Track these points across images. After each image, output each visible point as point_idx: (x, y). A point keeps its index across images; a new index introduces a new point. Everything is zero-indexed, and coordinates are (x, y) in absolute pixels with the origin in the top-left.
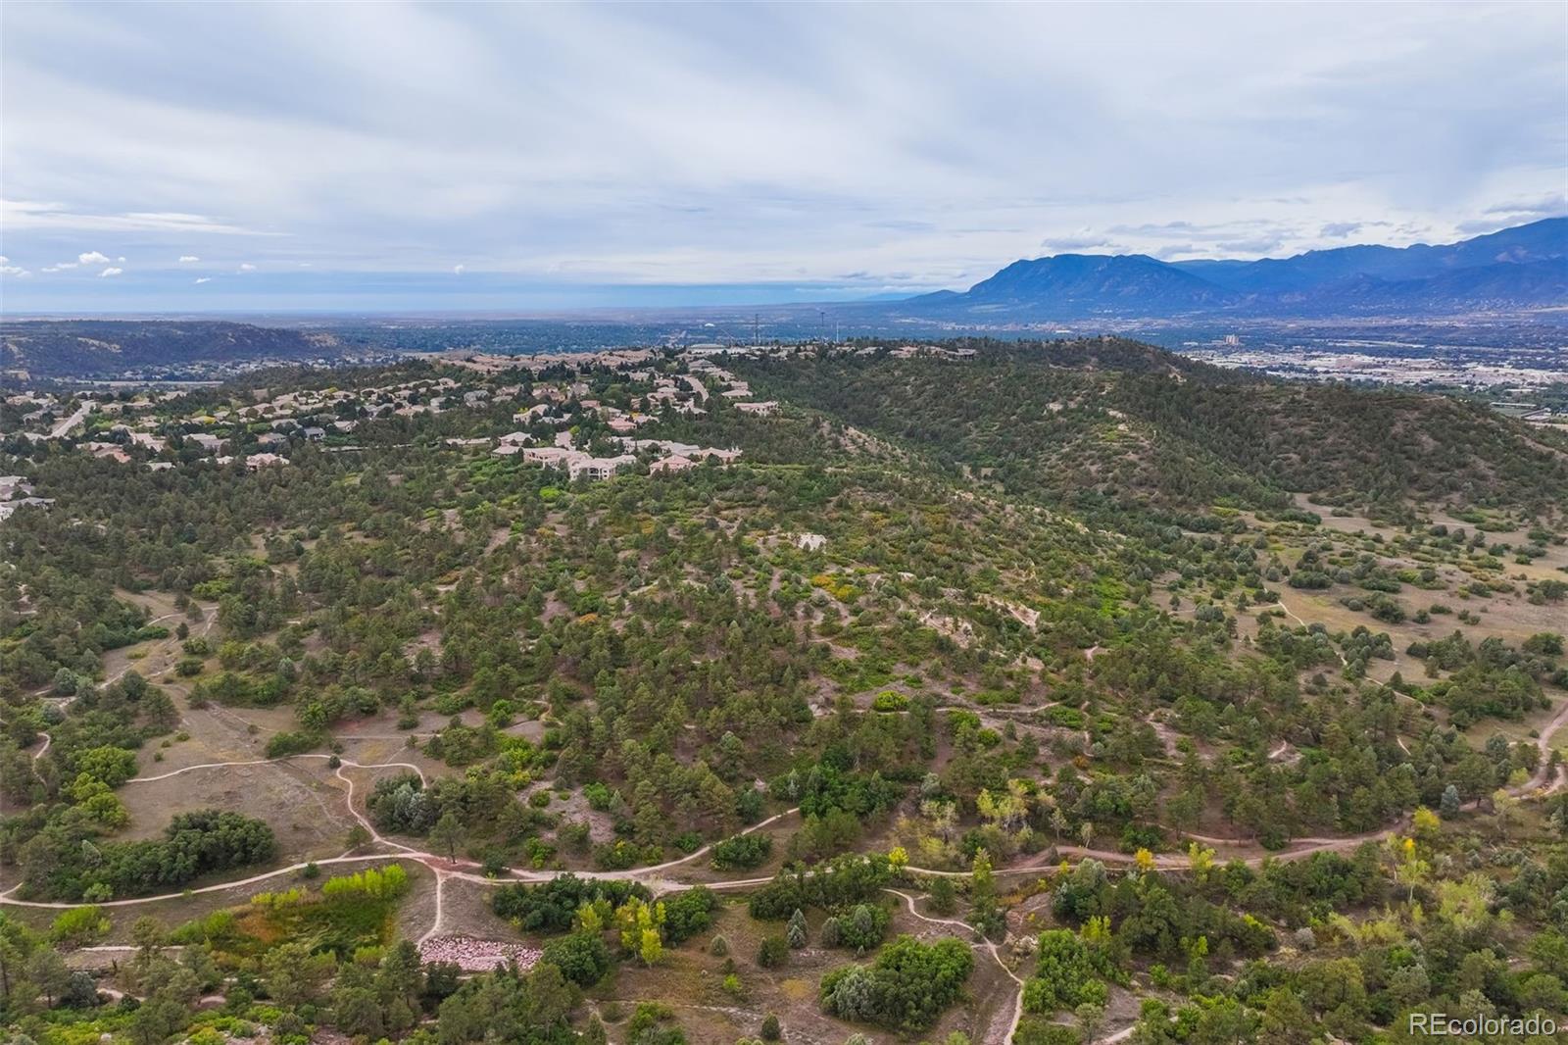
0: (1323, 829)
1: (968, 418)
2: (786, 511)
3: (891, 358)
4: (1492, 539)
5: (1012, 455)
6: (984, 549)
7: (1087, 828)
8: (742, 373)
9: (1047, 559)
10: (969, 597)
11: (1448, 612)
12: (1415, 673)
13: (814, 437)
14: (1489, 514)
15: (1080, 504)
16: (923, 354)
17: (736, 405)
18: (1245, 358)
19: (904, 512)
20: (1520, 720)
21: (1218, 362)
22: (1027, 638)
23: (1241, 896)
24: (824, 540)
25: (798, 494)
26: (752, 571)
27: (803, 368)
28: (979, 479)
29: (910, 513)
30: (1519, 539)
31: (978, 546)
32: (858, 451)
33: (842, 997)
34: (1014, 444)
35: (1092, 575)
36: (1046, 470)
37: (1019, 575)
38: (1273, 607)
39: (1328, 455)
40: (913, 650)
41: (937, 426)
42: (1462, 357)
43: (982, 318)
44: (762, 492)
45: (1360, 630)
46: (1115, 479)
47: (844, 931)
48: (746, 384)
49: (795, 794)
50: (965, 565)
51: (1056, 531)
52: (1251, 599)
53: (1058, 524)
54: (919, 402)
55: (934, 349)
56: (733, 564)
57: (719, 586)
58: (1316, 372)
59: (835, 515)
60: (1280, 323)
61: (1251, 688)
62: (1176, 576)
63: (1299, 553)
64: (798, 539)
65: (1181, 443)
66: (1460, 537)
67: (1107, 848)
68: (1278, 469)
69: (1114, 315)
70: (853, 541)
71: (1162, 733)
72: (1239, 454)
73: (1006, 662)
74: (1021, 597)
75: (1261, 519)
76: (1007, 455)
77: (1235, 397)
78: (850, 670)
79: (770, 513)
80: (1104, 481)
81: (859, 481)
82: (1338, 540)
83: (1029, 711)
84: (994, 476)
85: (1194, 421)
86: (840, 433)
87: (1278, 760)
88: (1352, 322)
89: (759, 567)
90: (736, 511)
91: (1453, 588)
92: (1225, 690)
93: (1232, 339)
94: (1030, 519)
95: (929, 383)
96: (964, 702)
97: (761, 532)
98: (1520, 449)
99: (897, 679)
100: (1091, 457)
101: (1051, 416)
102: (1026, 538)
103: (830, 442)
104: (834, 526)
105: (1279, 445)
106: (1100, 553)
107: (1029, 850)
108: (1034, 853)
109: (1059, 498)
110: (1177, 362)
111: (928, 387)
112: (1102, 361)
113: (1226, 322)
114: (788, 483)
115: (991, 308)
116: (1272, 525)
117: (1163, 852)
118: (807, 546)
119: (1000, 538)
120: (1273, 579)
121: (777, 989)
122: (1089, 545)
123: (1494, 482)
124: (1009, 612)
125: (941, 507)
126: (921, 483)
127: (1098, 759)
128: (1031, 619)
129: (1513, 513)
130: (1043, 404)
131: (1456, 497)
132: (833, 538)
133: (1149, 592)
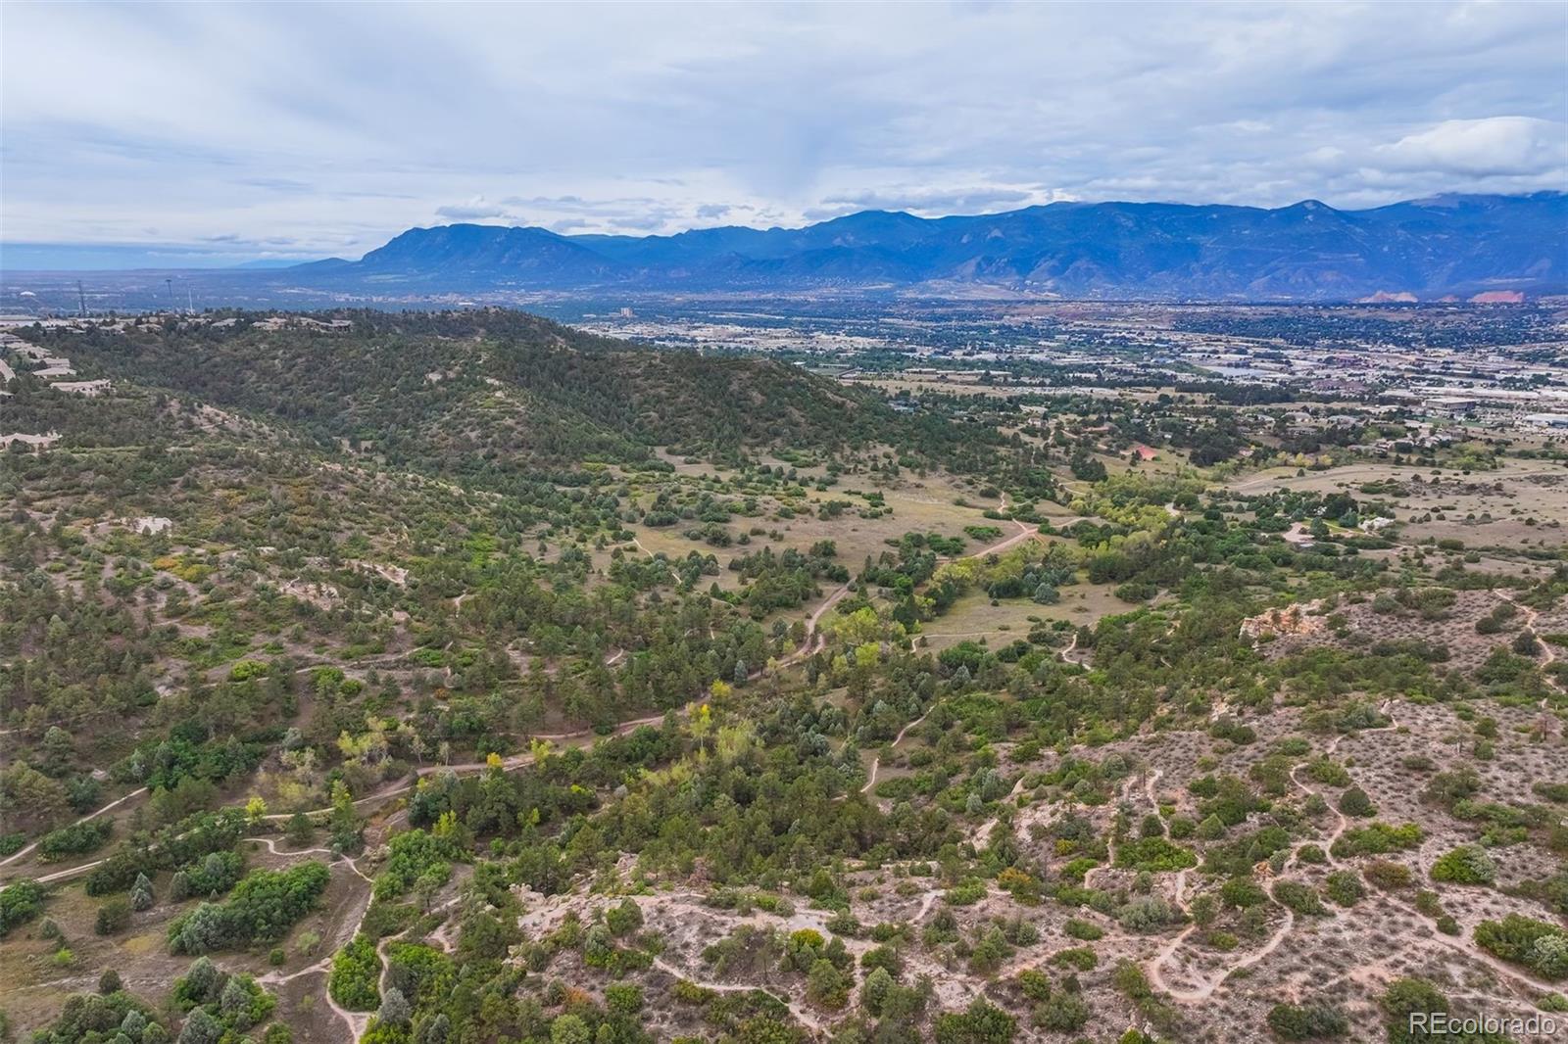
0: (645, 711)
1: (346, 392)
2: (120, 497)
3: (254, 330)
4: (802, 473)
5: (393, 426)
6: (353, 517)
7: (445, 747)
8: (63, 349)
9: (420, 522)
10: (335, 563)
11: (764, 533)
12: (730, 583)
13: (160, 417)
14: (802, 454)
15: (462, 470)
16: (294, 325)
17: (53, 385)
18: (638, 329)
19: (263, 487)
20: (799, 607)
21: (614, 333)
22: (396, 594)
23: (574, 774)
24: (169, 523)
25: (134, 477)
26: (78, 562)
27: (146, 342)
28: (359, 452)
29: (270, 487)
30: (821, 472)
31: (347, 515)
32: (217, 430)
33: (189, 935)
34: (395, 415)
35: (465, 531)
36: (428, 439)
37: (391, 538)
38: (628, 544)
39: (681, 412)
40: (272, 619)
41: (310, 400)
42: (812, 326)
43: (379, 289)
44: (87, 478)
45: (694, 553)
46: (494, 443)
47: (194, 881)
48: (67, 361)
49: (140, 775)
50: (332, 534)
51: (430, 495)
52: (609, 539)
53: (432, 487)
54: (289, 376)
55: (305, 321)
56: (52, 556)
57: (33, 582)
58: (696, 342)
59: (181, 496)
60: (670, 297)
61: (597, 611)
62: (547, 526)
63: (654, 497)
64: (136, 525)
65: (554, 407)
66: (780, 473)
67: (465, 761)
68: (640, 426)
69: (518, 288)
70: (203, 522)
71: (516, 657)
72: (607, 414)
73: (372, 618)
74: (392, 559)
75: (625, 471)
76: (388, 427)
77: (602, 364)
78: (201, 646)
79: (98, 500)
80: (484, 446)
81: (208, 459)
82: (687, 483)
83: (393, 658)
84: (375, 449)
85: (567, 386)
86: (193, 412)
87: (615, 665)
88: (729, 296)
89: (87, 557)
90: (53, 501)
91: (768, 514)
92: (574, 616)
93: (626, 311)
94: (402, 485)
95: (300, 356)
96: (328, 659)
97: (87, 521)
98: (823, 400)
99: (257, 648)
100: (470, 424)
101: (431, 386)
102: (397, 504)
103: (181, 422)
104: (181, 507)
105: (641, 404)
106: (474, 511)
107: (390, 777)
108: (397, 779)
109: (441, 466)
110: (560, 332)
111: (299, 360)
112: (490, 331)
113: (621, 295)
114: (121, 466)
115: (389, 278)
116: (633, 476)
117: (512, 754)
118: (147, 530)
119: (371, 505)
120: (632, 521)
121: (118, 951)
122: (462, 505)
123: (804, 428)
124: (377, 573)
125: (304, 479)
126: (280, 457)
127: (458, 689)
128: (400, 577)
129: (818, 452)
130: (423, 375)
131: (778, 441)
132: (180, 520)
133: (519, 542)
